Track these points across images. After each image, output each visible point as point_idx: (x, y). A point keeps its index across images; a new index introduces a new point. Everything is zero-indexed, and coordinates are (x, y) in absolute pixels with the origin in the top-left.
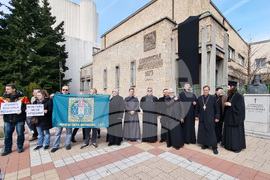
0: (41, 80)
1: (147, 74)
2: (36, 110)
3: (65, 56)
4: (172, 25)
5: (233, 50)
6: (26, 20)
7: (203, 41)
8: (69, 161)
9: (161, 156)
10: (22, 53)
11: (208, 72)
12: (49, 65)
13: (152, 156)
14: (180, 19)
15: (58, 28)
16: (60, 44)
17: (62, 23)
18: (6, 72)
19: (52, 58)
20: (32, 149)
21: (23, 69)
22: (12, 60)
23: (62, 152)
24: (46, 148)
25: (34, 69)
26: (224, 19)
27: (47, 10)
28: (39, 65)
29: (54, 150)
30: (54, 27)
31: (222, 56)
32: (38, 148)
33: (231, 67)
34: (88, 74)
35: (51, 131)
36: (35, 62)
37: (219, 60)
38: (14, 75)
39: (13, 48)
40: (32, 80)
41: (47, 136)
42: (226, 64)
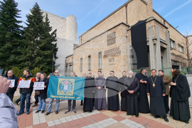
0: (41, 66)
1: (110, 61)
2: (40, 86)
3: (56, 50)
4: (126, 28)
5: (174, 42)
6: (36, 30)
7: (150, 36)
8: (57, 122)
9: (123, 122)
10: (32, 50)
11: (155, 59)
12: (46, 56)
13: (116, 121)
14: (132, 23)
15: (53, 33)
16: (54, 43)
17: (56, 30)
18: (22, 61)
19: (49, 52)
20: (34, 112)
21: (31, 59)
22: (26, 54)
23: (53, 115)
24: (43, 112)
25: (38, 59)
26: (165, 21)
27: (47, 23)
28: (41, 56)
29: (48, 114)
30: (50, 33)
31: (165, 46)
32: (38, 112)
33: (173, 54)
34: (70, 61)
35: (47, 100)
36: (39, 55)
37: (163, 49)
38: (26, 63)
39: (27, 47)
40: (36, 66)
42: (169, 52)
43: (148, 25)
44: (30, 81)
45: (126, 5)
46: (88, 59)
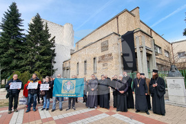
0: (41, 70)
1: (104, 65)
2: (45, 87)
3: (54, 55)
5: (160, 48)
6: (36, 38)
9: (113, 116)
10: (33, 55)
11: (142, 64)
12: (46, 61)
15: (52, 40)
16: (52, 48)
17: (54, 37)
18: (23, 66)
19: (48, 57)
20: (40, 110)
21: (32, 63)
22: (27, 59)
23: (58, 111)
24: (47, 109)
25: (38, 63)
26: (151, 30)
27: (47, 31)
28: (40, 61)
30: (49, 39)
31: (151, 53)
32: (43, 109)
34: (67, 65)
37: (149, 55)
38: (27, 68)
39: (28, 52)
40: (36, 70)
41: (48, 103)
43: (135, 35)
44: (37, 83)
45: (117, 17)
46: (84, 63)
